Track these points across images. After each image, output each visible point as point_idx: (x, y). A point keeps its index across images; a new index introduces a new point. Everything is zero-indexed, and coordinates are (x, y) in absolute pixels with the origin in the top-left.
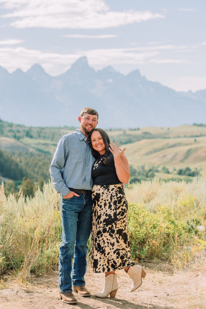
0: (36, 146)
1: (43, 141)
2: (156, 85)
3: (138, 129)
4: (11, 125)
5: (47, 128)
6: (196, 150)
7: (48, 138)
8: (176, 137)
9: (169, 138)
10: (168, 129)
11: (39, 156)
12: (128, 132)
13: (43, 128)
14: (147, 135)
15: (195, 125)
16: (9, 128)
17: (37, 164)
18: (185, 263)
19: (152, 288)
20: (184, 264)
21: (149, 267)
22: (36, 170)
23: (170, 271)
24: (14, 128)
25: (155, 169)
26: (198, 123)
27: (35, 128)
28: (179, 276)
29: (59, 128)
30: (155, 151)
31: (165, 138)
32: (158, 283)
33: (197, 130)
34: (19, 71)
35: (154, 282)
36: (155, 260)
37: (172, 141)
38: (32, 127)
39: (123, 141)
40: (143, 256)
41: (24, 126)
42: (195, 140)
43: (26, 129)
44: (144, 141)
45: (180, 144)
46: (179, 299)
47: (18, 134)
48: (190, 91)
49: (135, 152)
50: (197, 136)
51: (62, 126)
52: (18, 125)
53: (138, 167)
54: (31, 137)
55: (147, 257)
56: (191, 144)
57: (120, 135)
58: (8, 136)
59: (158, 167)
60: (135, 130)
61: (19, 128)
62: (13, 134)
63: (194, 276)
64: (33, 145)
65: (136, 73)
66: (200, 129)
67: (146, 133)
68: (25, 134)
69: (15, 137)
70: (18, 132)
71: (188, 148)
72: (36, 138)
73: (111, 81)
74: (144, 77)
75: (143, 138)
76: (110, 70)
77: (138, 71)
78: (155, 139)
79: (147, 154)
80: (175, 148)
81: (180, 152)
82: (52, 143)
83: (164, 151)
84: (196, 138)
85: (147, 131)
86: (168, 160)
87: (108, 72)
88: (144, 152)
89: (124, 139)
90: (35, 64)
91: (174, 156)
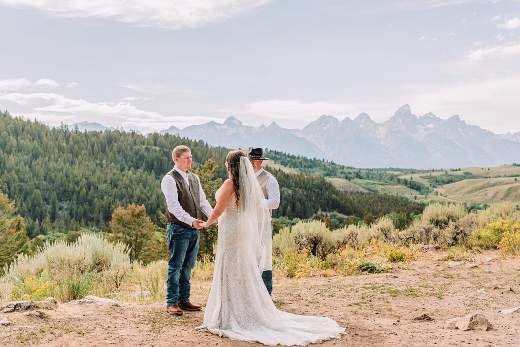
0: (366, 186)
1: (371, 182)
3: (460, 170)
4: (343, 167)
5: (375, 169)
6: (517, 188)
7: (376, 178)
8: (496, 177)
9: (490, 177)
10: (489, 169)
11: (369, 194)
12: (450, 173)
13: (371, 170)
14: (468, 175)
15: (514, 165)
16: (342, 170)
17: (368, 201)
22: (368, 206)
24: (345, 171)
25: (477, 206)
27: (364, 169)
29: (386, 170)
30: (477, 189)
31: (486, 178)
33: (517, 170)
34: (347, 119)
37: (493, 181)
38: (361, 169)
39: (445, 181)
41: (354, 168)
42: (516, 179)
43: (356, 171)
44: (465, 181)
45: (500, 183)
47: (349, 176)
49: (457, 190)
50: (517, 176)
51: (388, 168)
52: (349, 168)
54: (361, 178)
56: (511, 183)
57: (442, 175)
58: (340, 178)
59: (480, 204)
60: (456, 170)
61: (350, 170)
62: (345, 176)
64: (362, 185)
65: (456, 118)
67: (467, 173)
68: (355, 175)
69: (346, 178)
70: (349, 173)
71: (509, 186)
72: (366, 179)
73: (431, 125)
74: (464, 121)
75: (465, 177)
76: (431, 116)
77: (457, 116)
78: (476, 178)
79: (468, 193)
80: (496, 187)
81: (501, 190)
82: (379, 183)
83: (485, 189)
84: (517, 178)
85: (468, 171)
86: (489, 198)
87: (429, 118)
88: (465, 190)
89: (446, 179)
90: (363, 113)
91: (495, 194)
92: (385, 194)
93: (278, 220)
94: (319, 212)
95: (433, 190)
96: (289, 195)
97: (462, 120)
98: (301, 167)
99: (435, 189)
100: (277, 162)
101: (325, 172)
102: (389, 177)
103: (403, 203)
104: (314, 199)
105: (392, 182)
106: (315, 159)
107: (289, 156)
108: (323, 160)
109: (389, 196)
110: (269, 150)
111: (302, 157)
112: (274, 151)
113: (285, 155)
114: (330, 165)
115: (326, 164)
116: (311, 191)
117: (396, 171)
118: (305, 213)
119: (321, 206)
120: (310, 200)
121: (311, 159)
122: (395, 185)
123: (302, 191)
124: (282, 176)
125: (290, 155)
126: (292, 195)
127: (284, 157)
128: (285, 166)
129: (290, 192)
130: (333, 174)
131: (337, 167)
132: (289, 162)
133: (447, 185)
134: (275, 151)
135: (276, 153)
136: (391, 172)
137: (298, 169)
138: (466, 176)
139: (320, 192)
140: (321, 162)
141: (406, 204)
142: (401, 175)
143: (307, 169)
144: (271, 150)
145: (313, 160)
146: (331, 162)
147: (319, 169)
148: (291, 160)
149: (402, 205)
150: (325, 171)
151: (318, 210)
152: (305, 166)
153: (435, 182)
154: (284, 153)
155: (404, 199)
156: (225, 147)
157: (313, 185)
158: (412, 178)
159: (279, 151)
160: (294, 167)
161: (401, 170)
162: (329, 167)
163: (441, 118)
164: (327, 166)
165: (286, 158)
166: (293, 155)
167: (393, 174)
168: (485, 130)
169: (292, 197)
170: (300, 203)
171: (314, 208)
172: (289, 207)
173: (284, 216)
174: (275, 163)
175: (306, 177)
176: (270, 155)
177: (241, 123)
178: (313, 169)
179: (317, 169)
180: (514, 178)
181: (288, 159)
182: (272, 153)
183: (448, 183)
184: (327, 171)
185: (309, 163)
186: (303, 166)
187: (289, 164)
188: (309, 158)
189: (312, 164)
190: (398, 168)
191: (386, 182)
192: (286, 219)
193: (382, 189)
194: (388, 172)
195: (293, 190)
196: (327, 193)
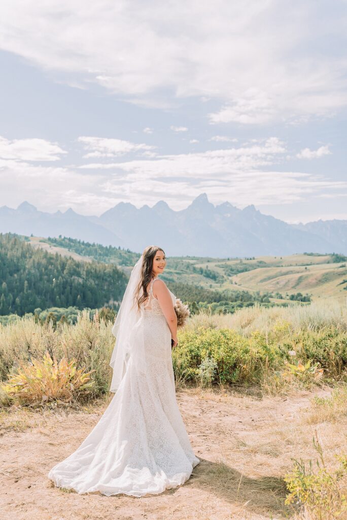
2: (270, 218)
3: (254, 259)
5: (171, 258)
6: (307, 277)
7: (172, 267)
8: (288, 266)
9: (282, 266)
10: (281, 258)
12: (245, 262)
14: (261, 264)
15: (305, 254)
18: (275, 387)
19: (238, 413)
20: (273, 389)
21: (239, 392)
23: (259, 396)
25: (269, 295)
26: (309, 252)
28: (267, 401)
29: (182, 258)
30: (270, 278)
31: (279, 266)
32: (244, 408)
33: (308, 259)
34: (146, 206)
35: (241, 406)
36: (246, 384)
37: (284, 270)
39: (239, 270)
40: (234, 381)
42: (306, 268)
44: (259, 269)
45: (291, 272)
46: (263, 424)
48: (301, 224)
49: (251, 279)
50: (308, 265)
51: (185, 256)
53: (254, 292)
55: (238, 381)
56: (302, 272)
57: (237, 264)
59: (272, 292)
60: (251, 259)
63: (282, 401)
65: (251, 208)
66: (311, 258)
67: (261, 262)
71: (300, 275)
73: (229, 215)
74: (259, 211)
75: (258, 266)
76: (228, 206)
77: (252, 206)
78: (269, 267)
79: (262, 281)
80: (287, 276)
81: (292, 279)
82: (175, 271)
83: (278, 278)
84: (307, 266)
85: (262, 260)
86: (281, 286)
87: (226, 207)
88: (259, 279)
89: (240, 267)
90: (161, 201)
91: (286, 283)
92: (180, 283)
93: (67, 310)
94: (111, 302)
95: (228, 279)
96: (80, 284)
97: (257, 210)
98: (96, 254)
99: (230, 278)
100: (71, 250)
101: (121, 261)
102: (185, 266)
103: (197, 292)
104: (106, 288)
105: (188, 271)
106: (110, 246)
107: (83, 243)
108: (119, 248)
109: (183, 285)
110: (63, 237)
111: (97, 244)
112: (68, 237)
113: (79, 242)
114: (126, 253)
115: (121, 252)
116: (103, 279)
117: (193, 259)
118: (96, 302)
119: (113, 296)
120: (102, 289)
121: (107, 247)
122: (191, 274)
123: (93, 280)
124: (72, 264)
125: (85, 242)
126: (83, 284)
127: (78, 244)
128: (79, 254)
129: (81, 281)
130: (129, 262)
131: (133, 255)
132: (84, 250)
133: (242, 274)
134: (70, 238)
135: (70, 240)
136: (187, 261)
137: (92, 257)
138: (259, 264)
139: (112, 281)
140: (117, 250)
141: (200, 293)
142: (197, 264)
143: (102, 257)
144: (65, 238)
145: (108, 247)
146: (128, 250)
147: (115, 257)
148: (85, 248)
149: (196, 294)
150: (121, 259)
151: (110, 299)
152: (100, 255)
153: (230, 271)
154: (78, 240)
155: (199, 288)
156: (16, 234)
157: (105, 273)
158: (207, 267)
159: (74, 238)
160: (89, 255)
161: (197, 259)
162: (125, 255)
163: (237, 207)
164: (123, 255)
165: (80, 246)
166: (88, 243)
167: (189, 262)
168: (279, 220)
169: (83, 287)
170: (91, 292)
171: (105, 297)
172: (79, 296)
173: (73, 306)
174: (69, 251)
175: (97, 265)
176: (63, 242)
177: (35, 209)
178: (109, 257)
179: (112, 257)
180: (305, 267)
181: (83, 246)
182: (66, 240)
183: (242, 271)
184: (123, 259)
185: (104, 251)
186: (98, 254)
187: (83, 252)
188: (104, 246)
189: (107, 252)
190: (194, 257)
191: (182, 271)
192: (76, 309)
193: (178, 278)
194: (184, 261)
195: (83, 278)
196: (120, 282)
